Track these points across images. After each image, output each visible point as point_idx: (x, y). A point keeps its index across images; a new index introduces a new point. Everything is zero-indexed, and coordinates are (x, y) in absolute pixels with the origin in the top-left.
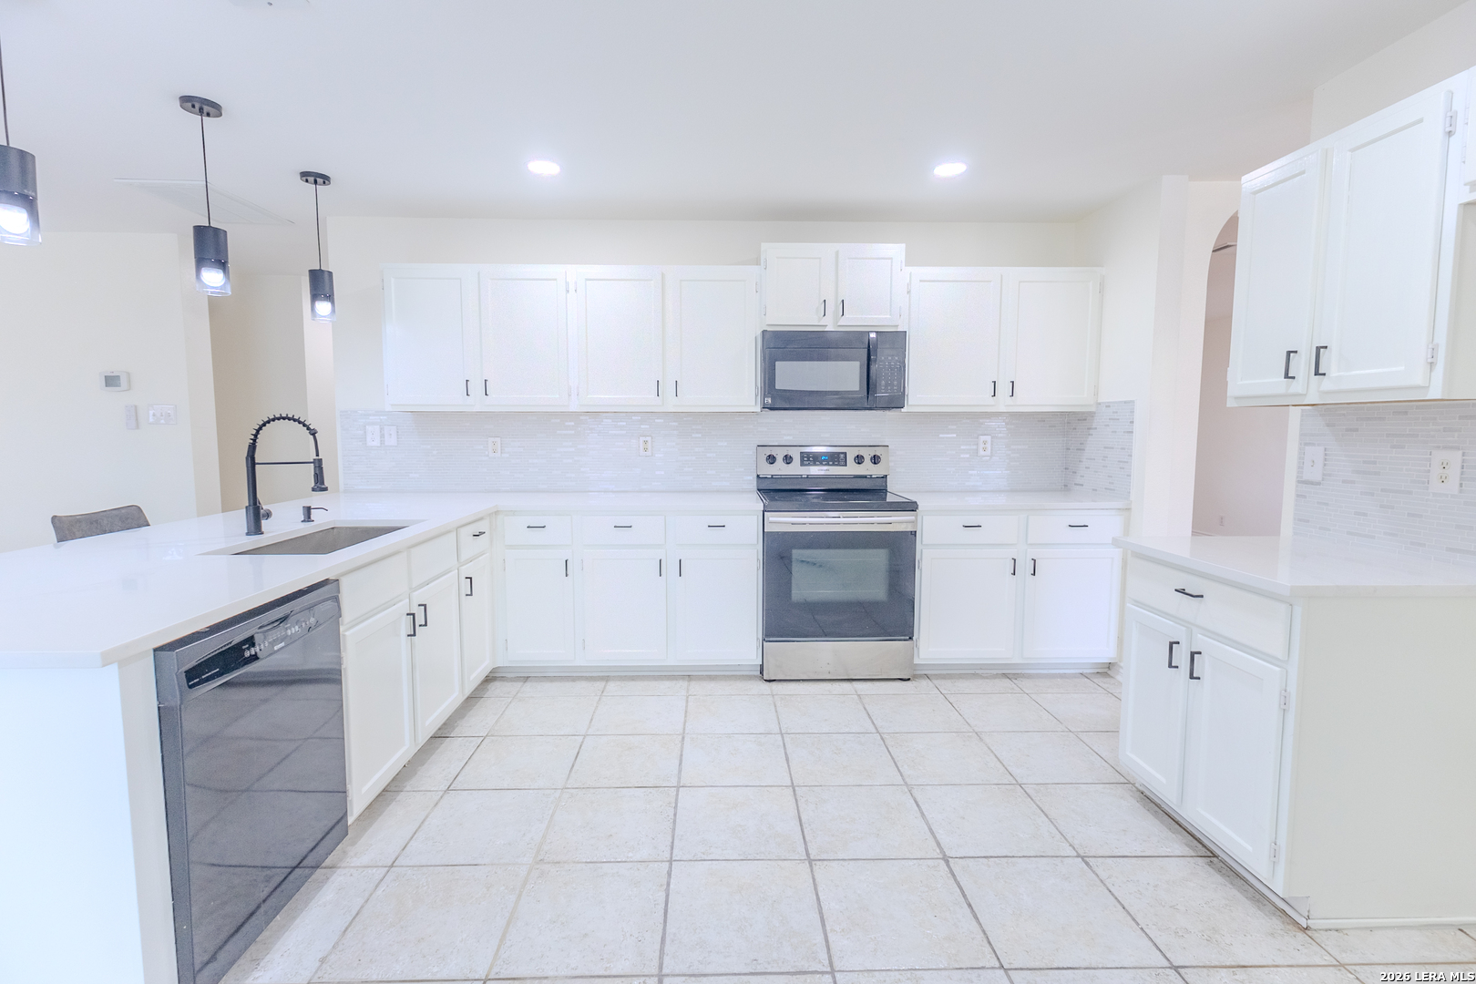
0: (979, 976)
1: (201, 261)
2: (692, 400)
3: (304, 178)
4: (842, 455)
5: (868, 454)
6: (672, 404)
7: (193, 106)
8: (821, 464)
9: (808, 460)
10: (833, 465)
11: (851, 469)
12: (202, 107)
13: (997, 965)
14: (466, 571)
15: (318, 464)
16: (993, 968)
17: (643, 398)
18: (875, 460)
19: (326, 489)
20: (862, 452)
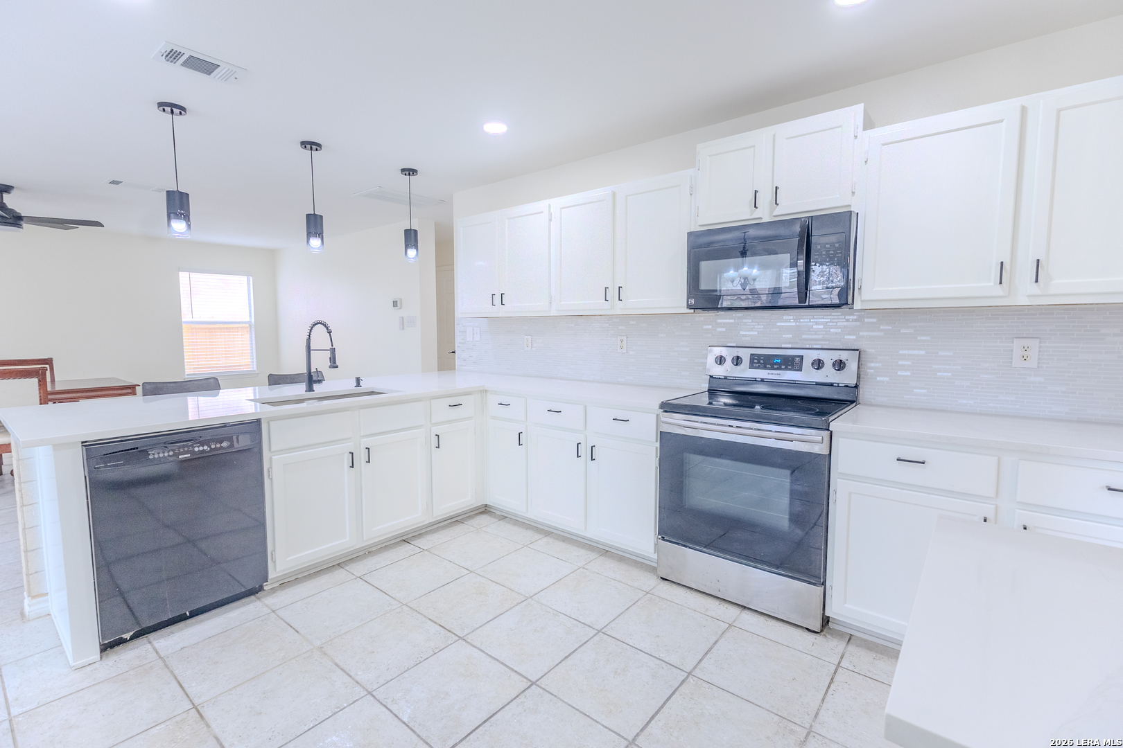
1: (309, 234)
2: (635, 302)
3: (404, 173)
4: (797, 359)
5: (828, 358)
6: (619, 308)
7: (305, 147)
8: (773, 368)
9: (759, 362)
10: (786, 369)
11: (807, 375)
12: (311, 146)
14: (436, 430)
15: (333, 351)
17: (595, 304)
18: (840, 365)
19: (337, 367)
20: (823, 355)
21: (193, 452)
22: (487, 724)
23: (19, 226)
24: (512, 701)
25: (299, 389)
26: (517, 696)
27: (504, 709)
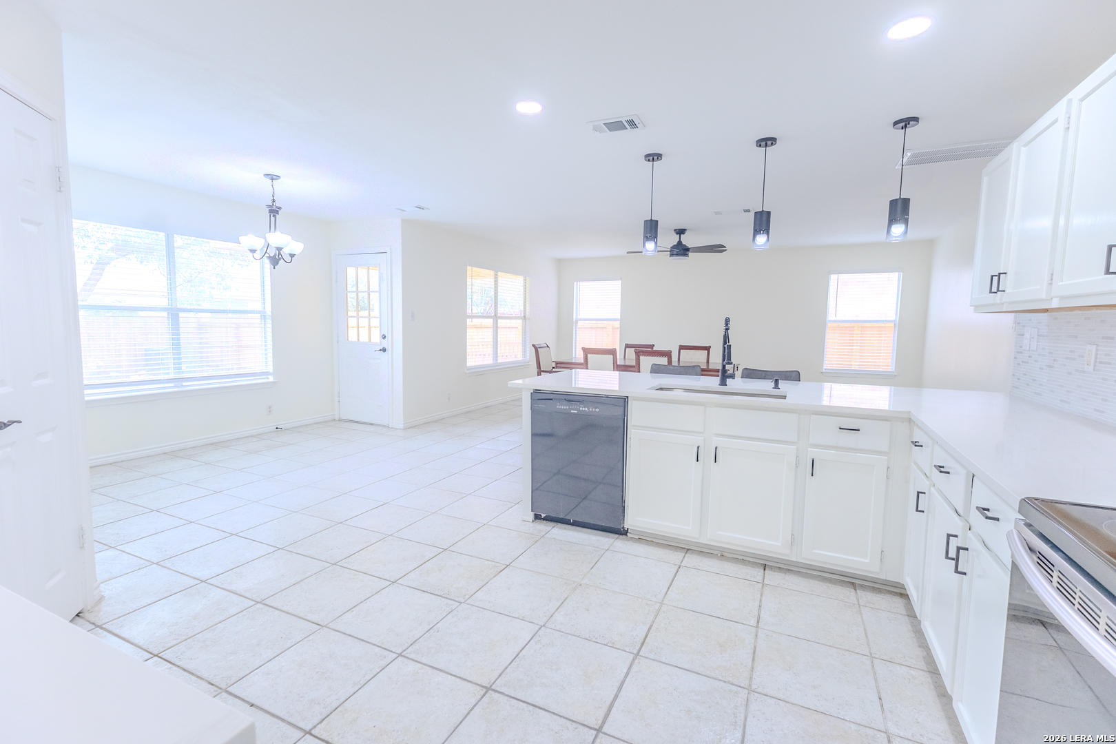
0: (321, 714)
13: (313, 732)
14: (813, 452)
16: (315, 727)
21: (578, 410)
22: (531, 708)
23: (686, 255)
24: (566, 718)
25: (713, 382)
26: (573, 721)
27: (553, 715)
